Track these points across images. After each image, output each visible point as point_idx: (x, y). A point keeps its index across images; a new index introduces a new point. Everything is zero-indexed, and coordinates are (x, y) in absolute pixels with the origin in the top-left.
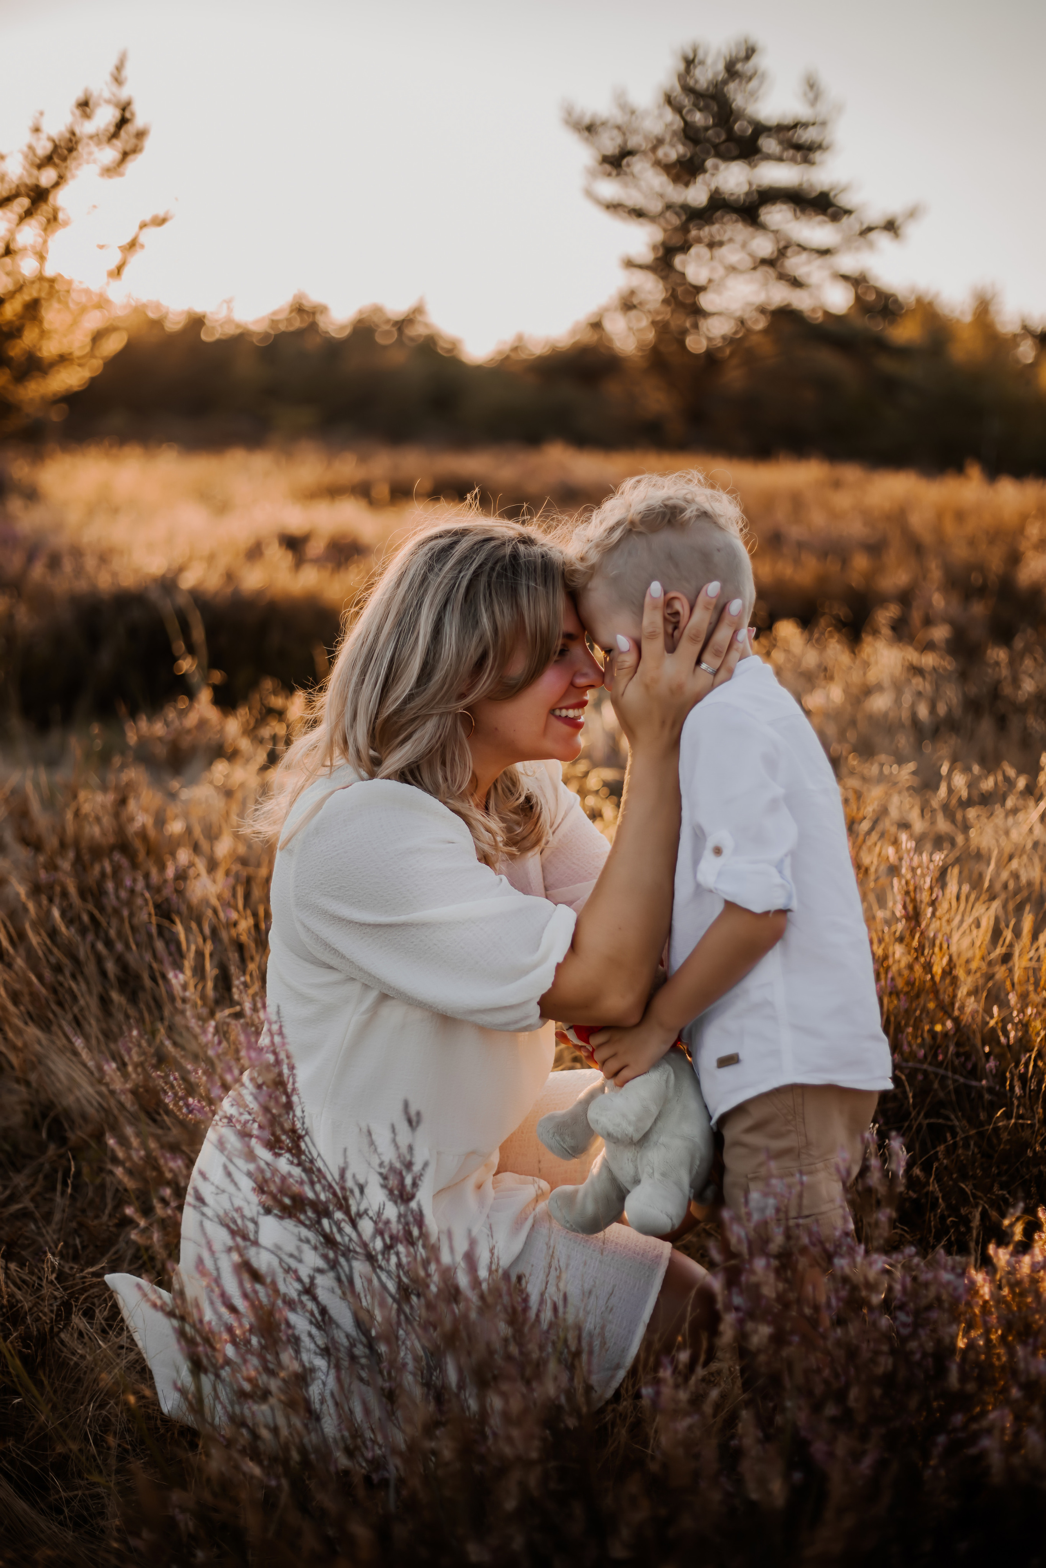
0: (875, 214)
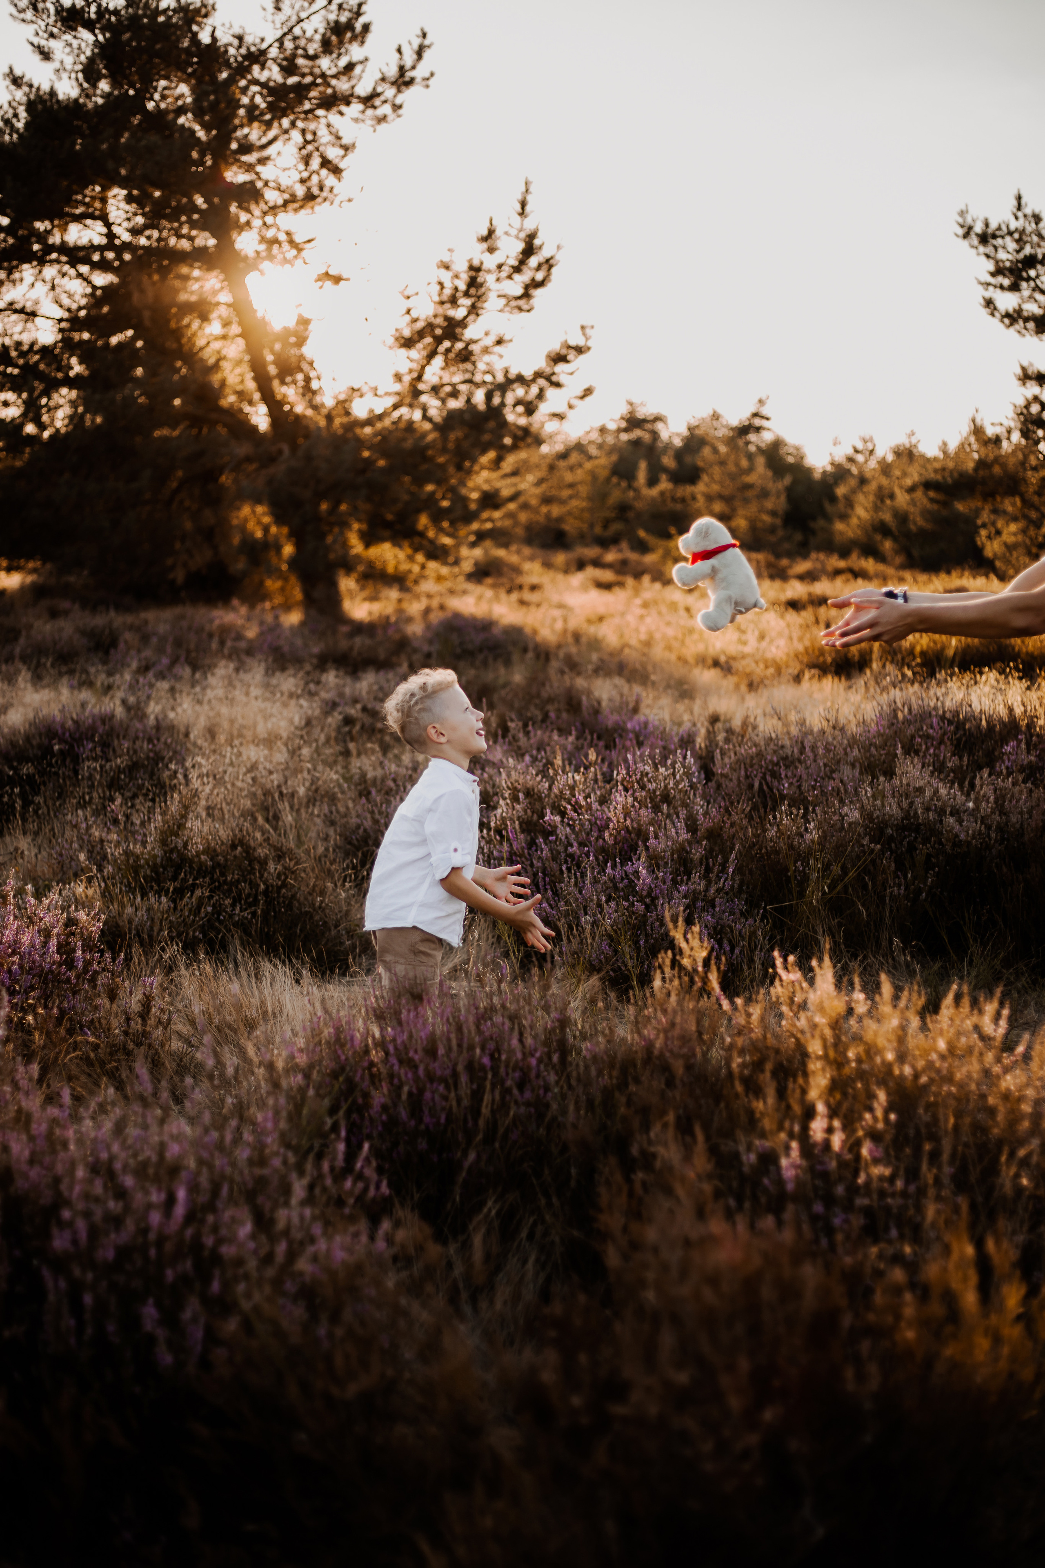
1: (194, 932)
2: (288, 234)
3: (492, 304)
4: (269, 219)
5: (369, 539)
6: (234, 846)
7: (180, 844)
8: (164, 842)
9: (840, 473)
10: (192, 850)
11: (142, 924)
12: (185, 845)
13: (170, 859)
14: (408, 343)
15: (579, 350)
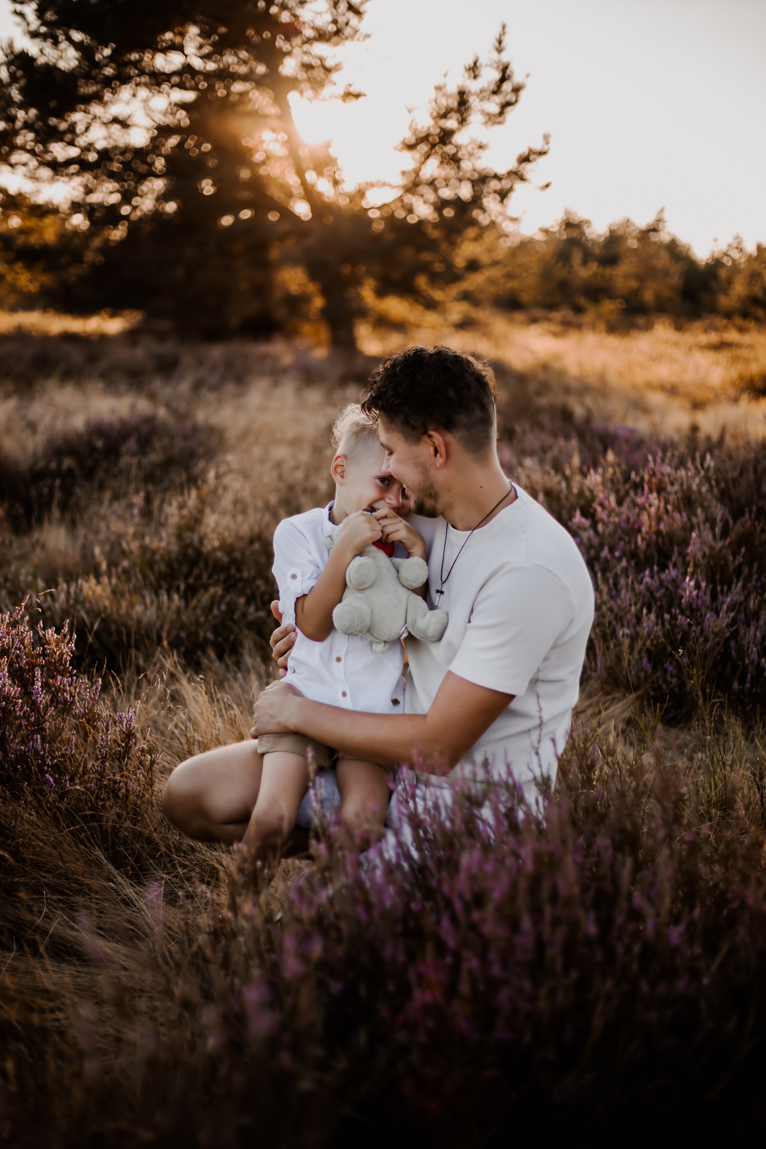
1: (205, 632)
2: (321, 59)
3: (475, 118)
4: (306, 47)
5: (381, 293)
6: (251, 541)
7: (196, 538)
8: (179, 537)
9: (716, 264)
10: (207, 547)
11: (150, 625)
12: (201, 541)
13: (185, 555)
14: (411, 147)
15: (542, 153)
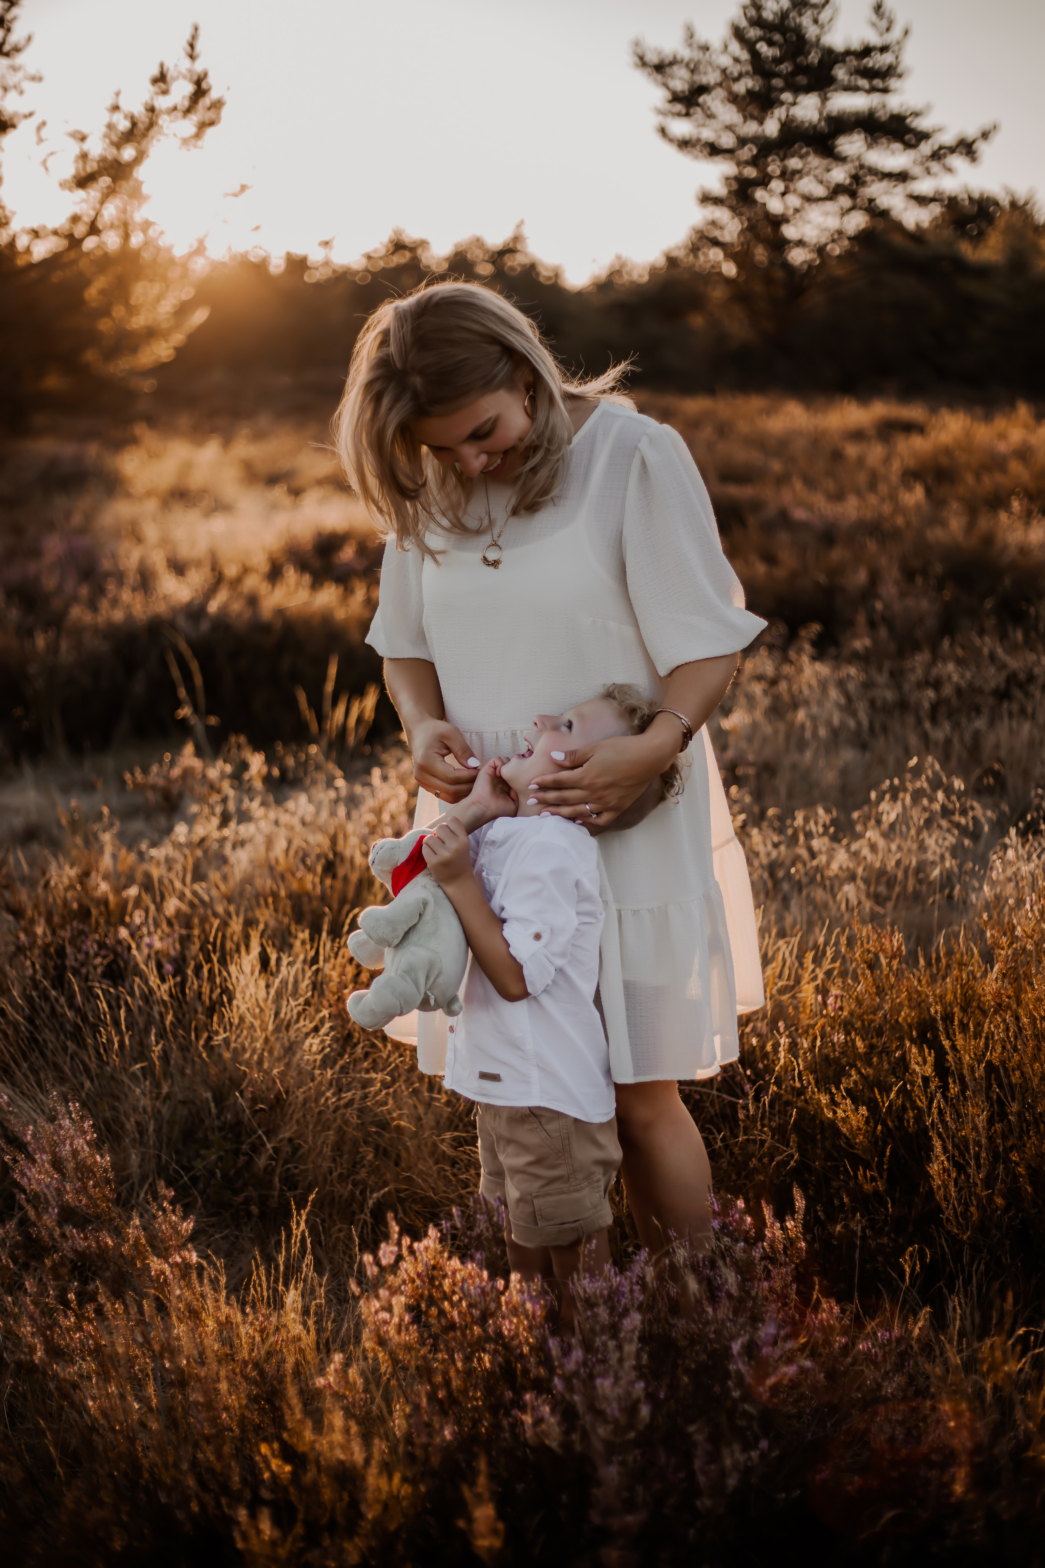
0: (948, 138)
14: (83, 183)
